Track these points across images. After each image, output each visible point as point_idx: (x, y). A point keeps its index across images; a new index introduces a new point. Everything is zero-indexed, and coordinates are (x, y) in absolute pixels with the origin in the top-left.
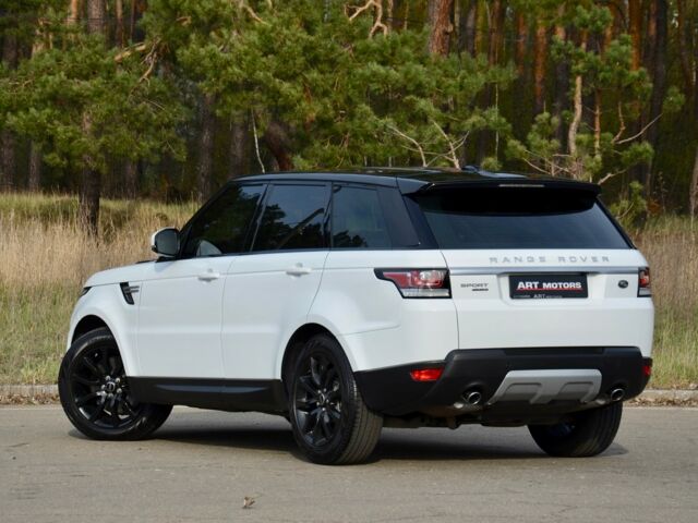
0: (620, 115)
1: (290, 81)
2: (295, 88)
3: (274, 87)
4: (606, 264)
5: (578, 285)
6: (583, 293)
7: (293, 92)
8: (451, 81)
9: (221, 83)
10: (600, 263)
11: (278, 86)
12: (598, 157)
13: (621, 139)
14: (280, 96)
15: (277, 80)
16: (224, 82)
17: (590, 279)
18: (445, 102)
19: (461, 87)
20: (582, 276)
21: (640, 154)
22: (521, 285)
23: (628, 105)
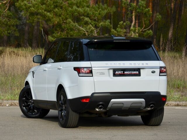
0: (143, 22)
1: (49, 12)
2: (51, 14)
3: (45, 14)
4: (147, 65)
5: (137, 72)
6: (139, 75)
7: (50, 15)
8: (97, 12)
9: (28, 13)
10: (145, 65)
11: (46, 14)
12: (137, 35)
13: (143, 29)
14: (46, 17)
15: (46, 12)
16: (29, 13)
17: (142, 71)
18: (95, 18)
19: (99, 14)
20: (139, 70)
21: (149, 33)
22: (117, 72)
23: (145, 19)
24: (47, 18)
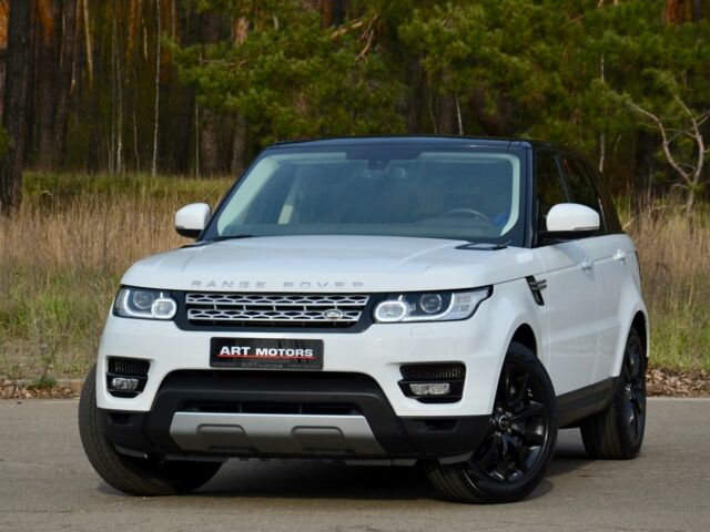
1: (517, 55)
2: (523, 61)
3: (501, 63)
8: (687, 51)
9: (444, 59)
11: (505, 61)
14: (508, 71)
15: (504, 55)
16: (447, 59)
19: (698, 57)
24: (509, 76)
